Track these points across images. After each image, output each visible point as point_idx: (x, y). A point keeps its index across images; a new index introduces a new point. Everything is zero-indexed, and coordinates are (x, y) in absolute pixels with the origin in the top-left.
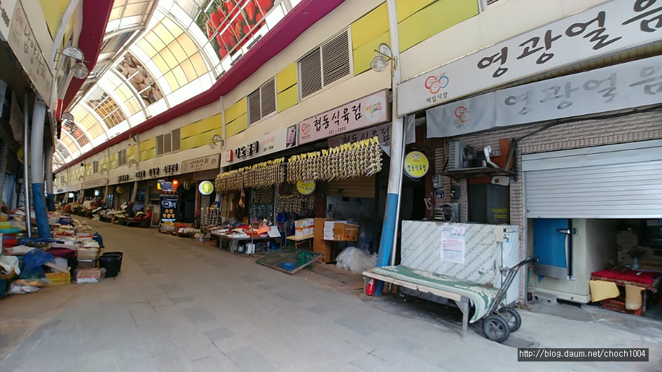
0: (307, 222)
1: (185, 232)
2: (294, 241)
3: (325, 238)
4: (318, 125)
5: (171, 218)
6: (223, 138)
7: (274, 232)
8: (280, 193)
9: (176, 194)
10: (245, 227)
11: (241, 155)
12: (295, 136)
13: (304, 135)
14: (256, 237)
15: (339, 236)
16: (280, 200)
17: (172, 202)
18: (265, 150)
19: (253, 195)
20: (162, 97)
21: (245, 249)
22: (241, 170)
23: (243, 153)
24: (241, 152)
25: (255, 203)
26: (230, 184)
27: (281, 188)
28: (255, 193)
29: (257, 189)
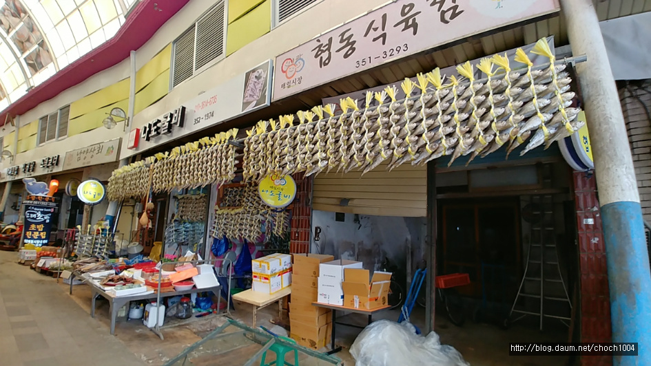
0: (278, 262)
1: (47, 266)
2: (251, 306)
3: (321, 300)
4: (325, 56)
5: (40, 238)
6: (129, 114)
7: (206, 279)
8: (218, 204)
9: (50, 201)
10: (147, 266)
11: (153, 133)
12: (265, 85)
13: (286, 81)
14: (168, 291)
15: (357, 299)
16: (219, 217)
17: (42, 212)
18: (197, 121)
19: (173, 207)
20: (52, 60)
21: (144, 316)
22: (150, 159)
23: (155, 130)
24: (153, 129)
25: (175, 221)
26: (130, 185)
27: (221, 196)
28: (176, 203)
29: (179, 197)
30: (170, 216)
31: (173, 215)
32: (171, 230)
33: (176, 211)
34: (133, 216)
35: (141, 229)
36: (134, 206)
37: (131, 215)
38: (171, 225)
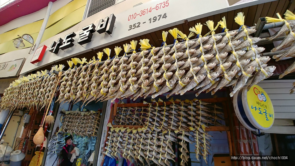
6: (36, 42)
25: (59, 133)
26: (26, 94)
27: (115, 114)
28: (62, 118)
29: (67, 113)
30: (55, 129)
31: (58, 129)
32: (54, 142)
33: (60, 124)
34: (19, 124)
35: (25, 138)
36: (21, 117)
37: (17, 124)
38: (55, 138)
